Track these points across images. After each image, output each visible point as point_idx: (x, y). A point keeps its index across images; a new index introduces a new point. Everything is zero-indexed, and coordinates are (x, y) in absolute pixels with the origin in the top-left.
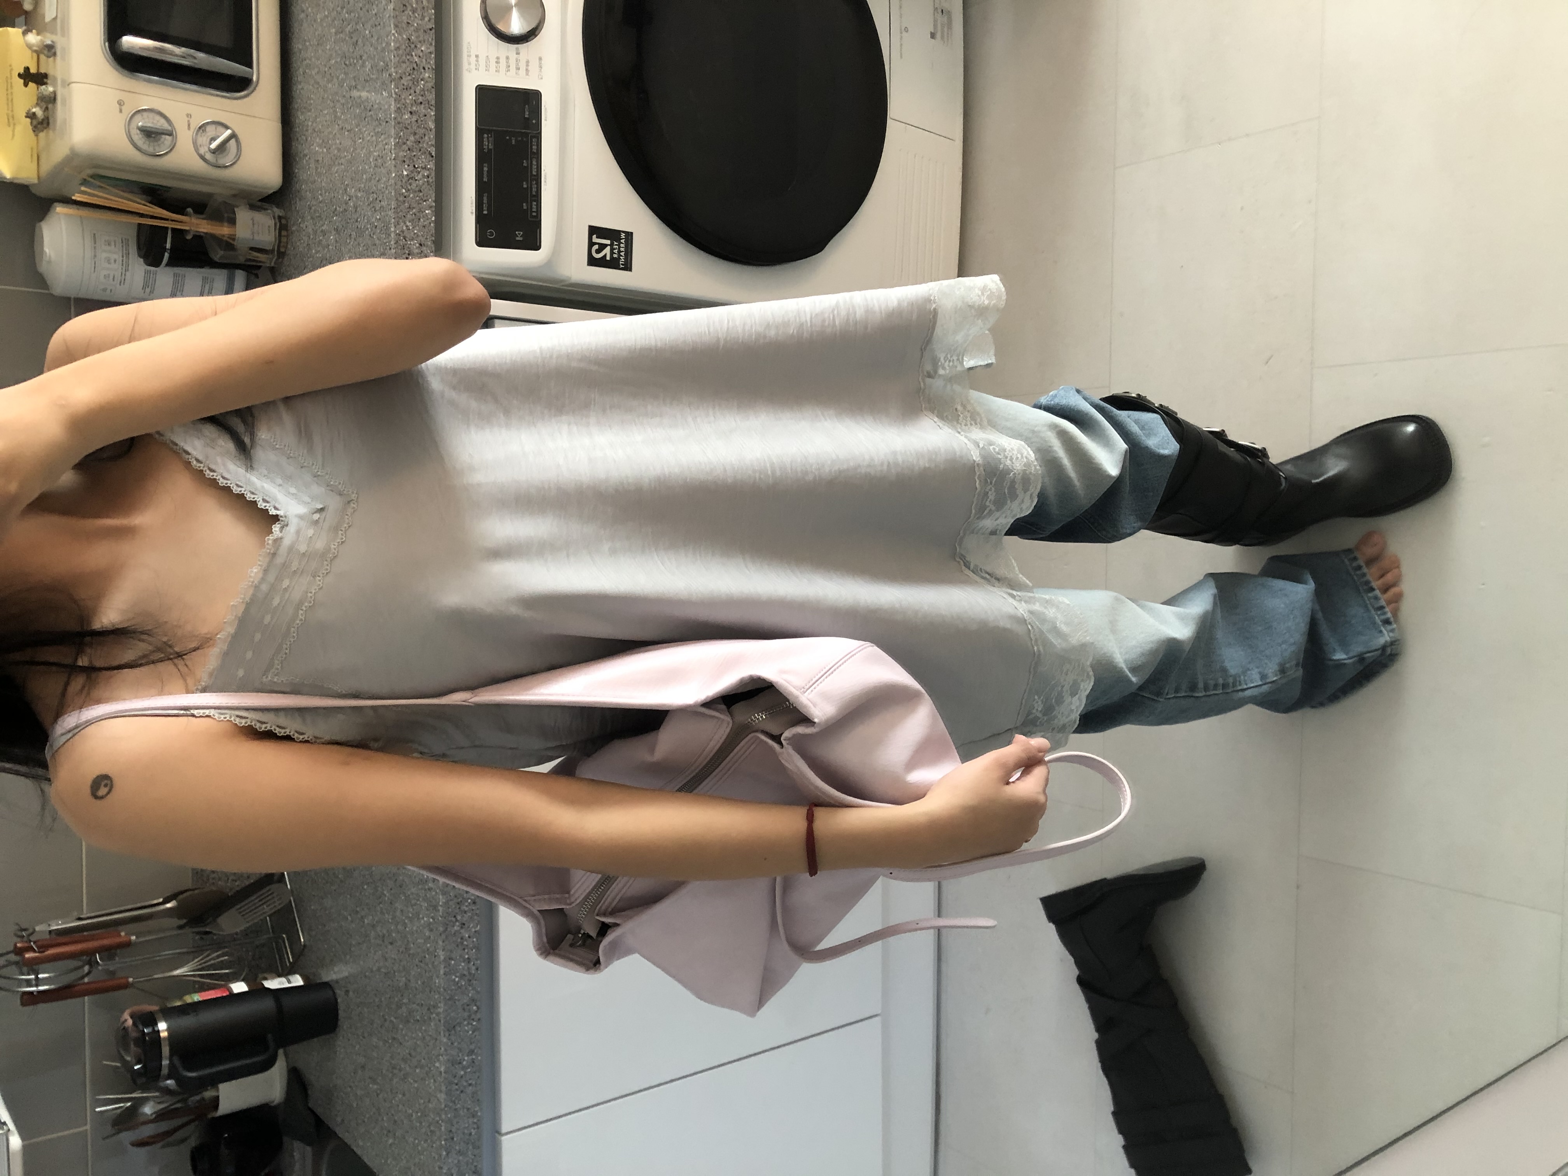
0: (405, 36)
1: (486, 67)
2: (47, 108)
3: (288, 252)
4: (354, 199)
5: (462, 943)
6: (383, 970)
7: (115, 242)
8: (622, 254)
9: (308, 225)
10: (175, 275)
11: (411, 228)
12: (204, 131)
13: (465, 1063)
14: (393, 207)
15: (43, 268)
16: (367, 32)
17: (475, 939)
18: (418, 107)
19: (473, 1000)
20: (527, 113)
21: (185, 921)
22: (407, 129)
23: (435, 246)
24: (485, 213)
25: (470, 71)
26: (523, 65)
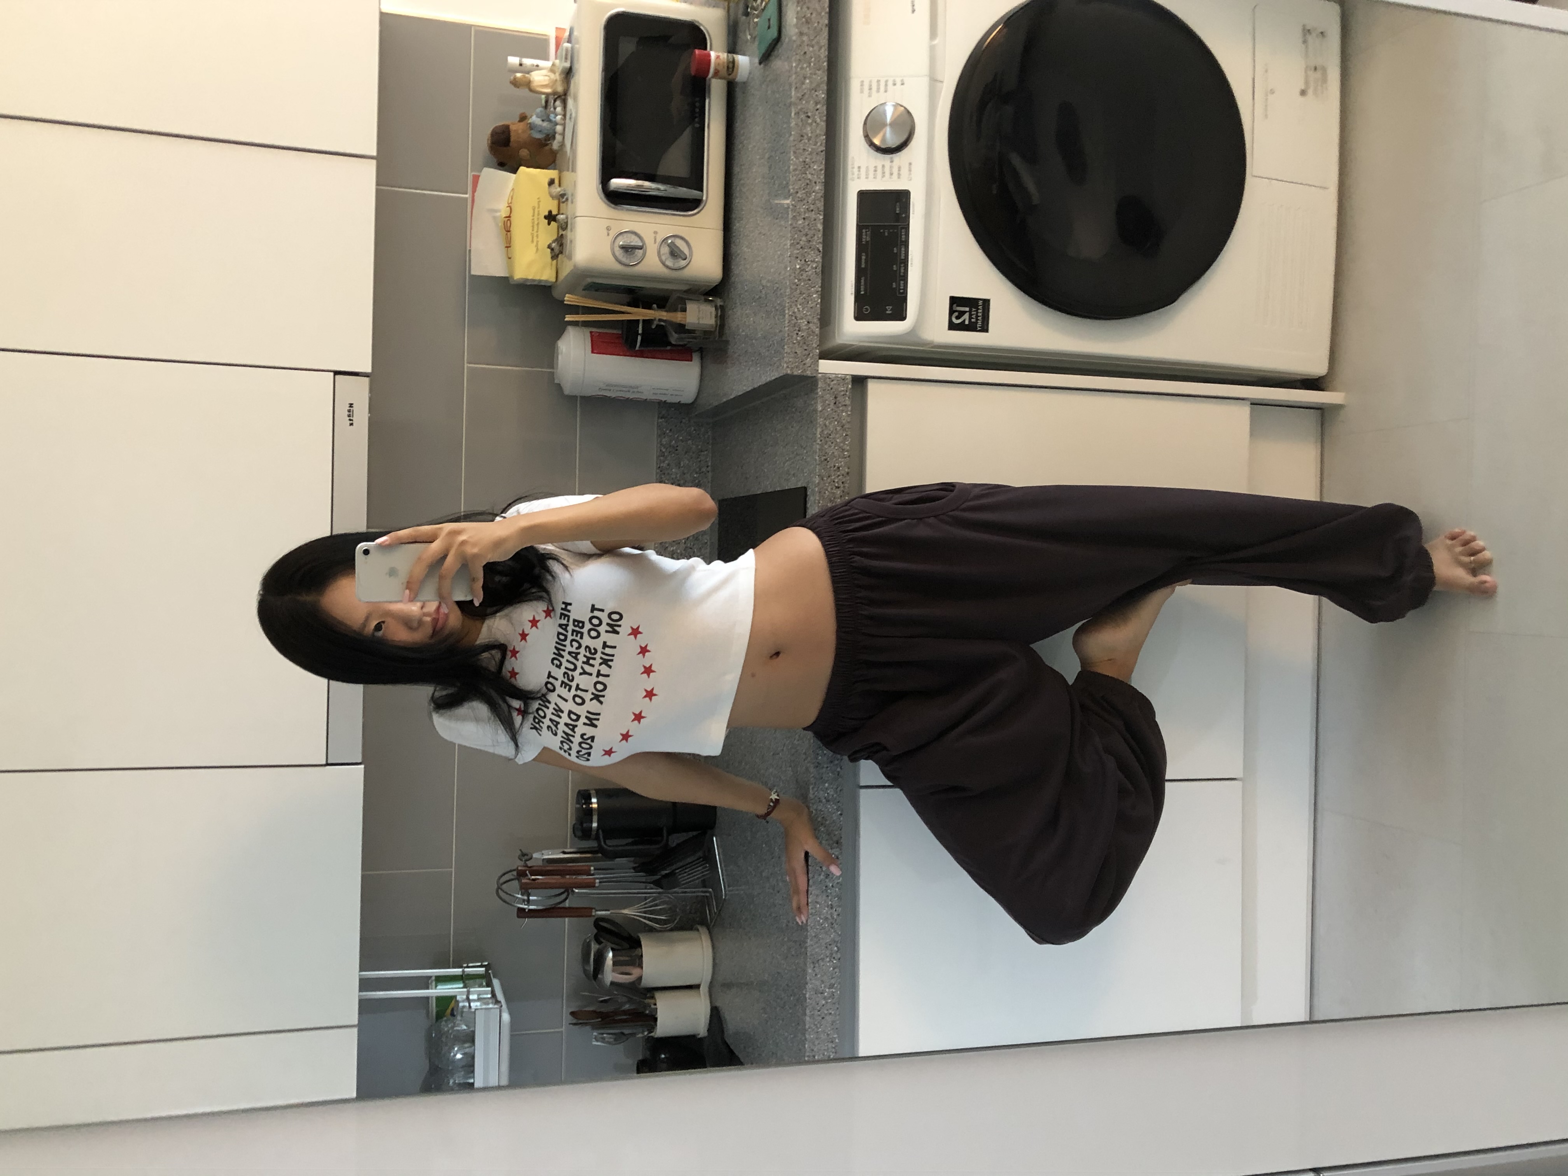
0: (801, 160)
1: (866, 175)
3: (725, 331)
4: (765, 288)
5: (827, 891)
6: (773, 915)
8: (979, 318)
9: (738, 312)
11: (801, 309)
12: (666, 243)
13: (826, 994)
14: (787, 294)
16: (777, 158)
18: (810, 213)
20: (898, 209)
22: (801, 231)
23: (820, 322)
24: (862, 293)
25: (853, 180)
26: (895, 171)
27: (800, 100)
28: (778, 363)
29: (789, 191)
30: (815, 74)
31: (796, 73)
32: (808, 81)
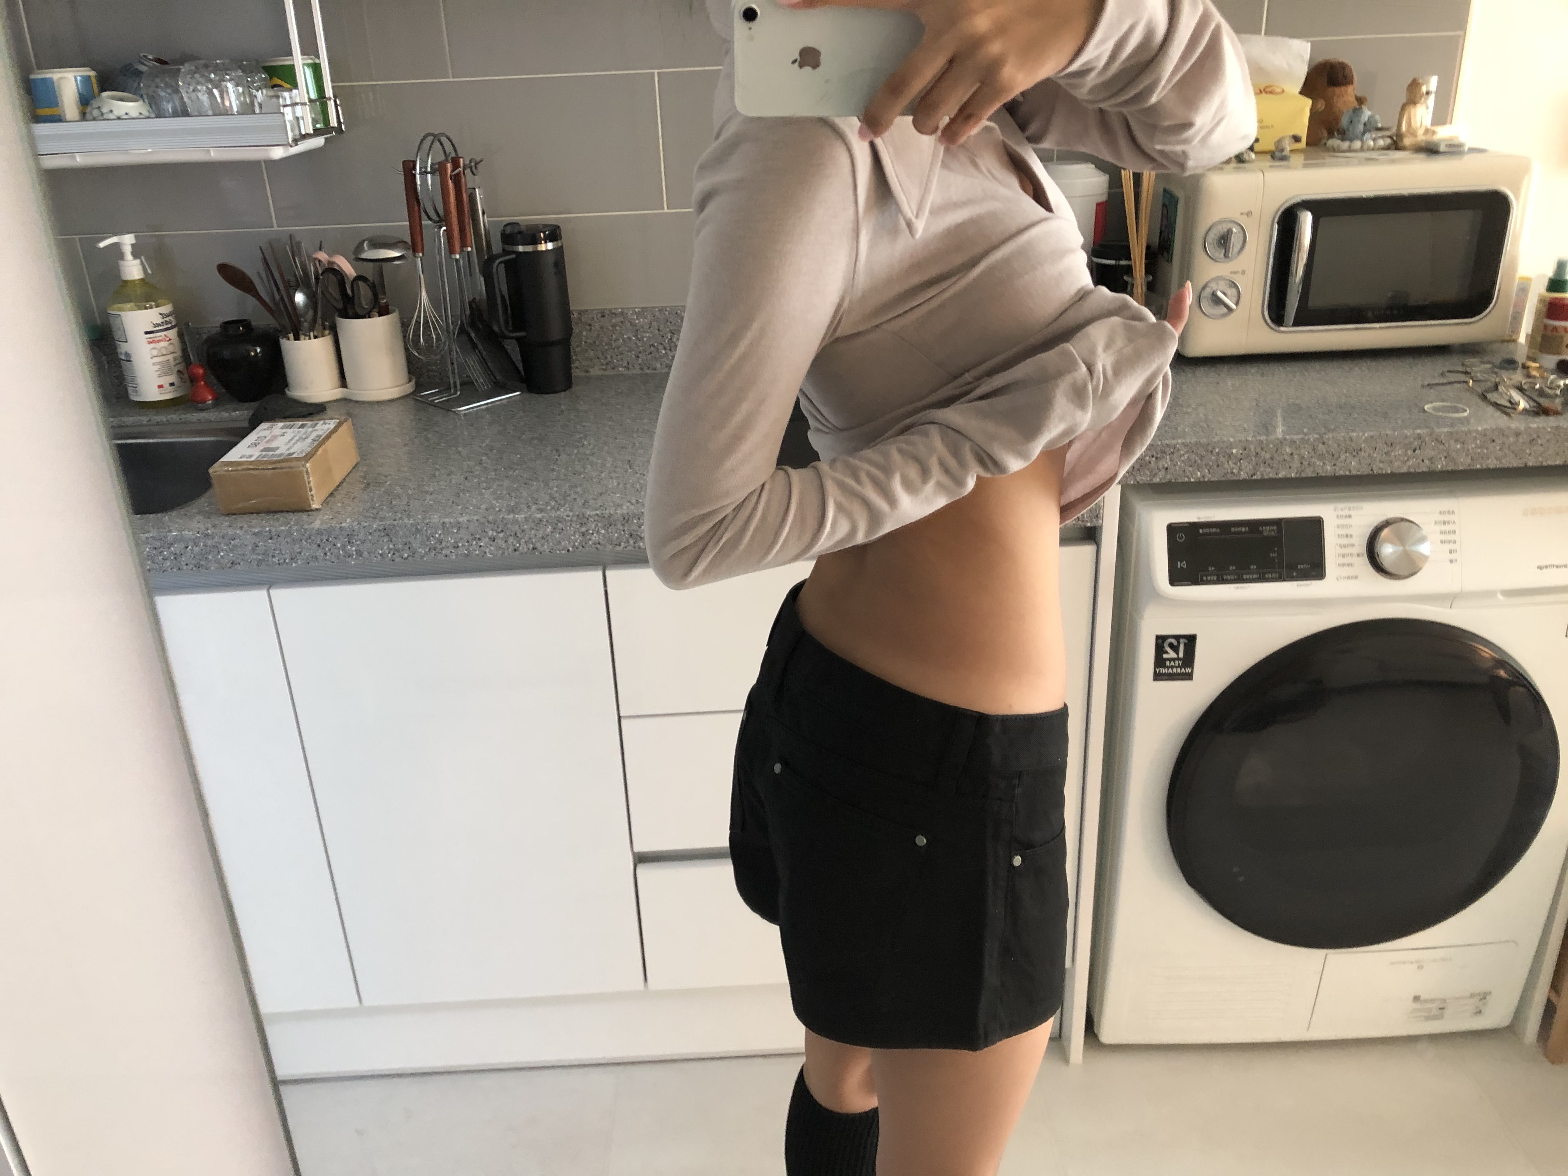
0: (1363, 446)
1: (1342, 526)
5: (475, 539)
6: (437, 473)
8: (1170, 669)
12: (1230, 287)
16: (1357, 415)
17: (477, 552)
18: (1299, 461)
19: (414, 553)
20: (1301, 567)
22: (1277, 450)
23: (1165, 483)
24: (1201, 531)
25: (1335, 510)
26: (1347, 560)
27: (1437, 440)
29: (1325, 434)
30: (1467, 455)
31: (1470, 432)
32: (1458, 446)
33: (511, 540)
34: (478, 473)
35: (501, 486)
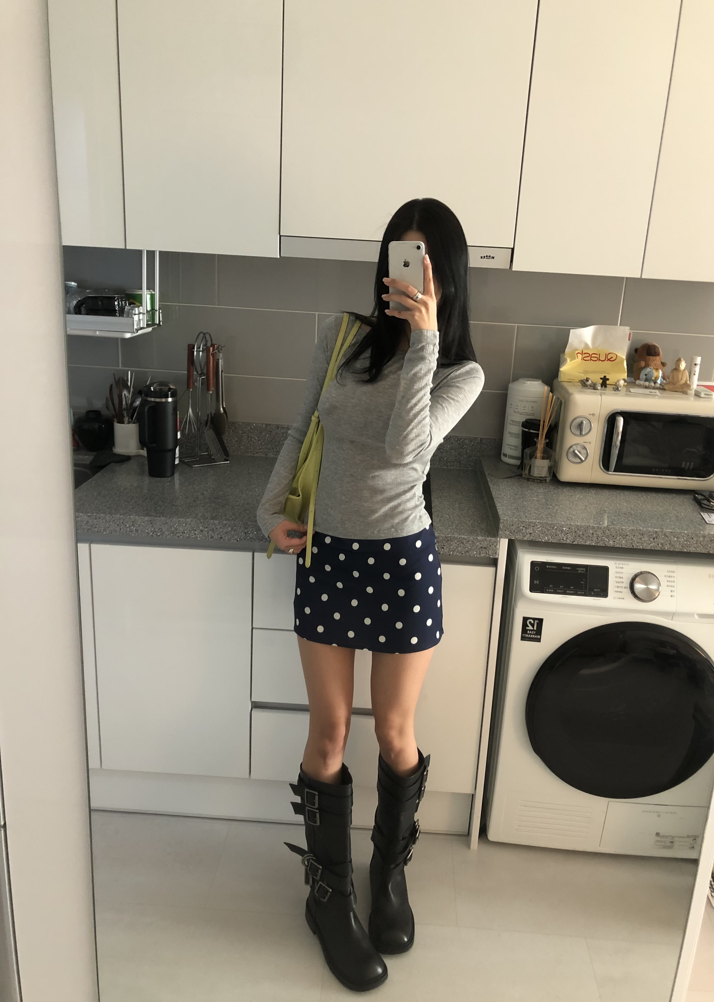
0: (628, 533)
1: (618, 572)
2: (591, 386)
3: (529, 482)
4: (553, 508)
5: (193, 530)
6: (181, 497)
7: (533, 410)
8: (529, 635)
9: (541, 490)
10: (519, 434)
11: (538, 530)
12: (583, 449)
13: (132, 527)
14: (548, 523)
15: (521, 380)
16: (630, 519)
17: (193, 536)
18: (596, 537)
19: (163, 534)
20: (596, 590)
21: (213, 415)
22: (585, 531)
23: (530, 541)
24: (547, 567)
25: (615, 564)
26: (619, 589)
27: (664, 535)
28: (507, 514)
29: (610, 525)
30: (680, 544)
31: (681, 533)
32: (675, 539)
33: (210, 532)
34: (200, 499)
35: (211, 506)
